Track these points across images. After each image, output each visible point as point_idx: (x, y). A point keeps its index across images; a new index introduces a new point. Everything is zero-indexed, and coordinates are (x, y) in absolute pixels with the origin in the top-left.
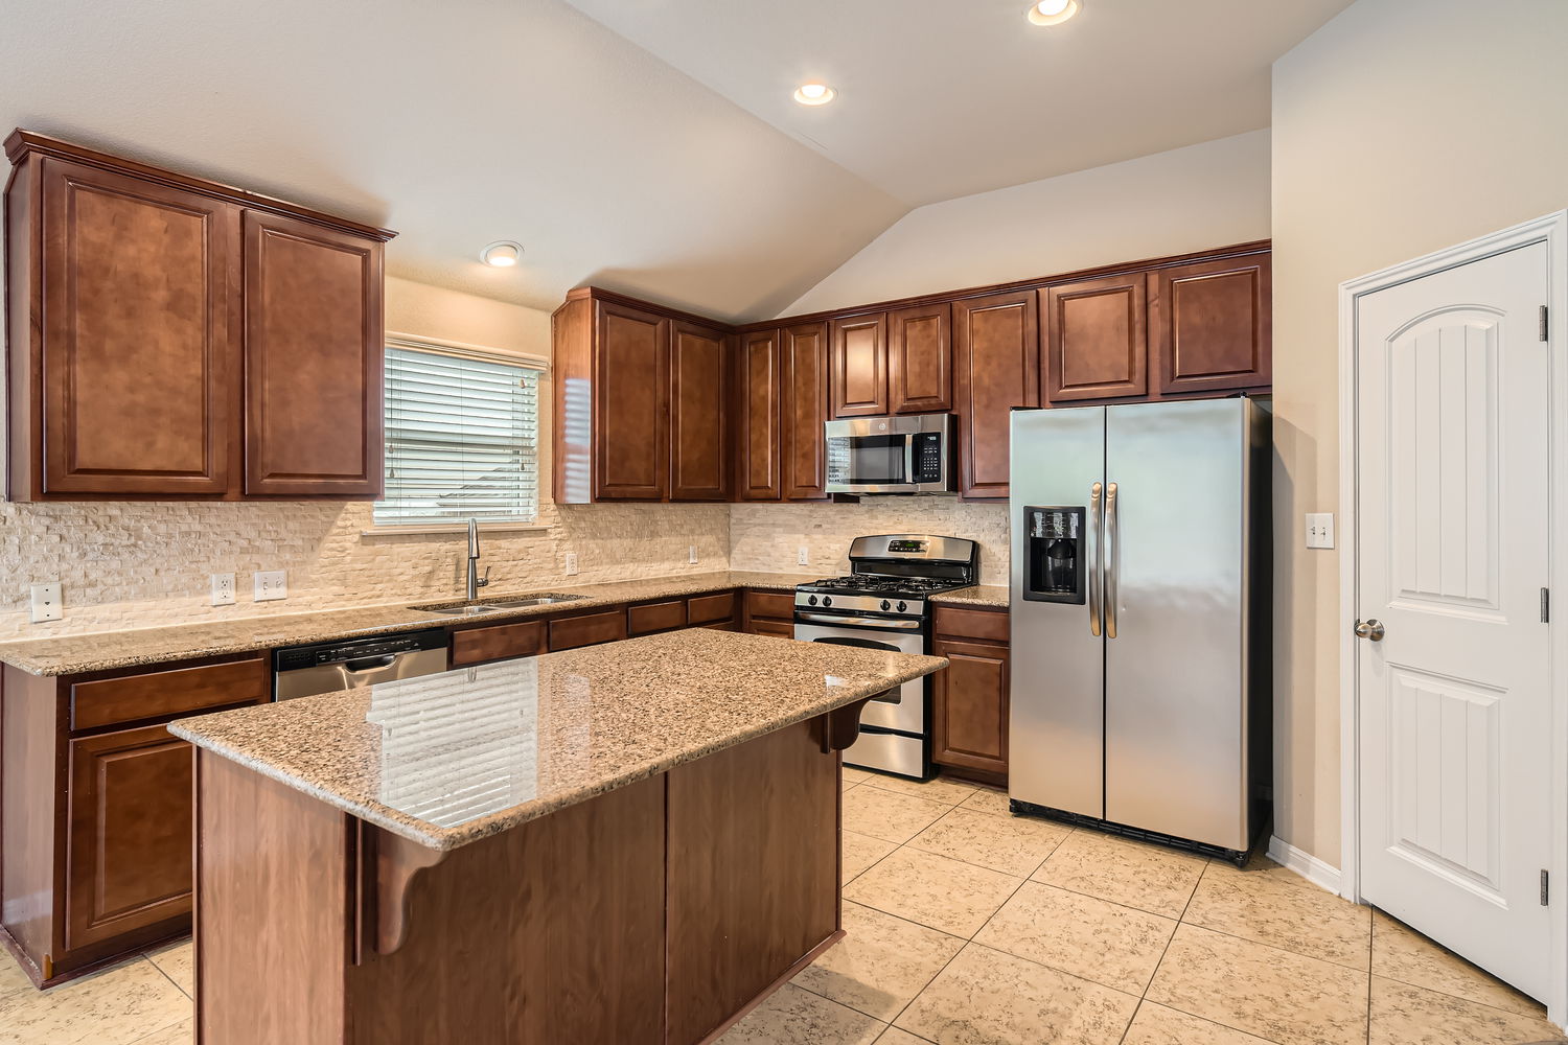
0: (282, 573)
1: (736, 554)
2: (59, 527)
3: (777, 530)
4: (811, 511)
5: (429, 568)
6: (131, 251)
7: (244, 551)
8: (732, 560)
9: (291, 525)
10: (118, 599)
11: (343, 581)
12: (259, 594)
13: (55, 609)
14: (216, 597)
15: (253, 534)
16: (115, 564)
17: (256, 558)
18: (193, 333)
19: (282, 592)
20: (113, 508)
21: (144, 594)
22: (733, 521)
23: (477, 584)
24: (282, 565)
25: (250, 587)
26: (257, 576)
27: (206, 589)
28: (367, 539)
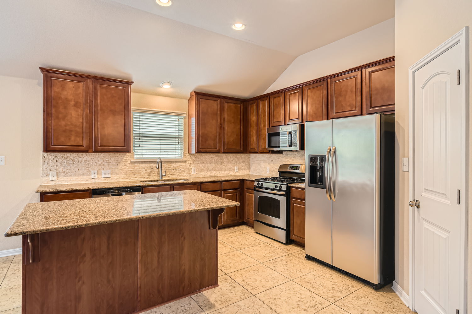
0: (109, 171)
1: (252, 169)
2: (56, 159)
3: (262, 162)
4: (270, 156)
5: (150, 171)
6: (65, 93)
7: (100, 165)
8: (251, 171)
9: (112, 159)
10: (70, 176)
11: (126, 173)
12: (103, 176)
13: (55, 178)
14: (93, 176)
15: (102, 161)
16: (69, 167)
17: (103, 167)
18: (80, 111)
19: (109, 176)
20: (69, 154)
21: (75, 175)
22: (251, 159)
23: (162, 176)
24: (109, 169)
25: (101, 174)
26: (103, 171)
27: (90, 174)
28: (132, 163)
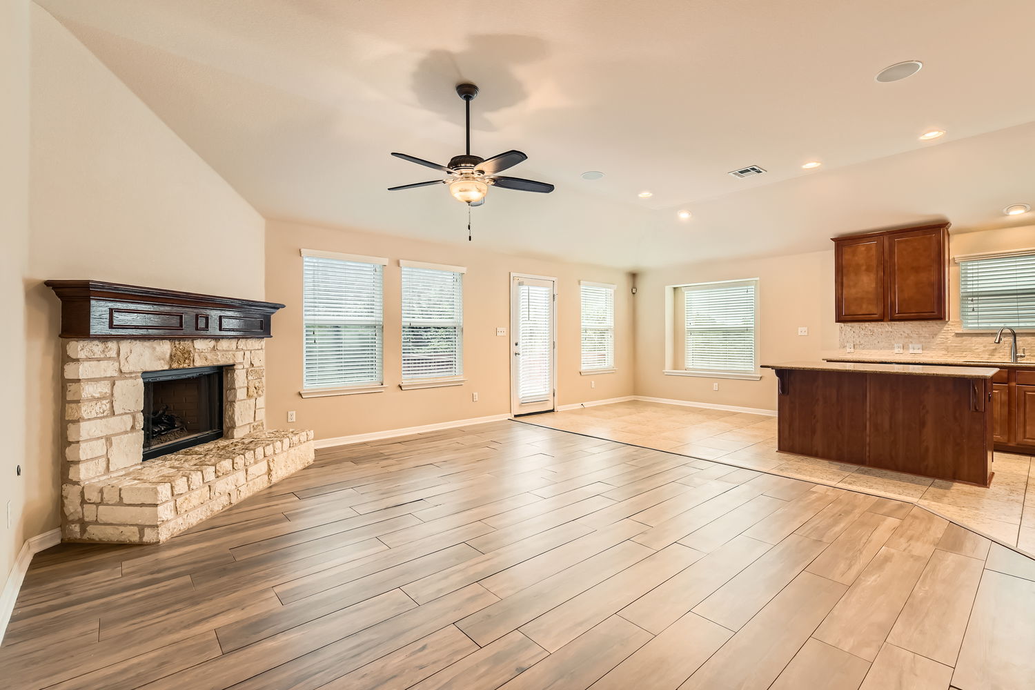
0: (920, 346)
2: (853, 329)
5: (994, 348)
6: (856, 258)
7: (906, 337)
9: (924, 329)
10: (868, 349)
11: (947, 349)
12: (911, 351)
13: (852, 350)
14: (896, 351)
15: (909, 332)
16: (867, 339)
17: (910, 340)
18: (873, 276)
19: (920, 351)
20: (867, 324)
21: (874, 348)
23: (1016, 357)
24: (920, 342)
25: (908, 349)
26: (910, 345)
27: (893, 348)
28: (958, 335)
